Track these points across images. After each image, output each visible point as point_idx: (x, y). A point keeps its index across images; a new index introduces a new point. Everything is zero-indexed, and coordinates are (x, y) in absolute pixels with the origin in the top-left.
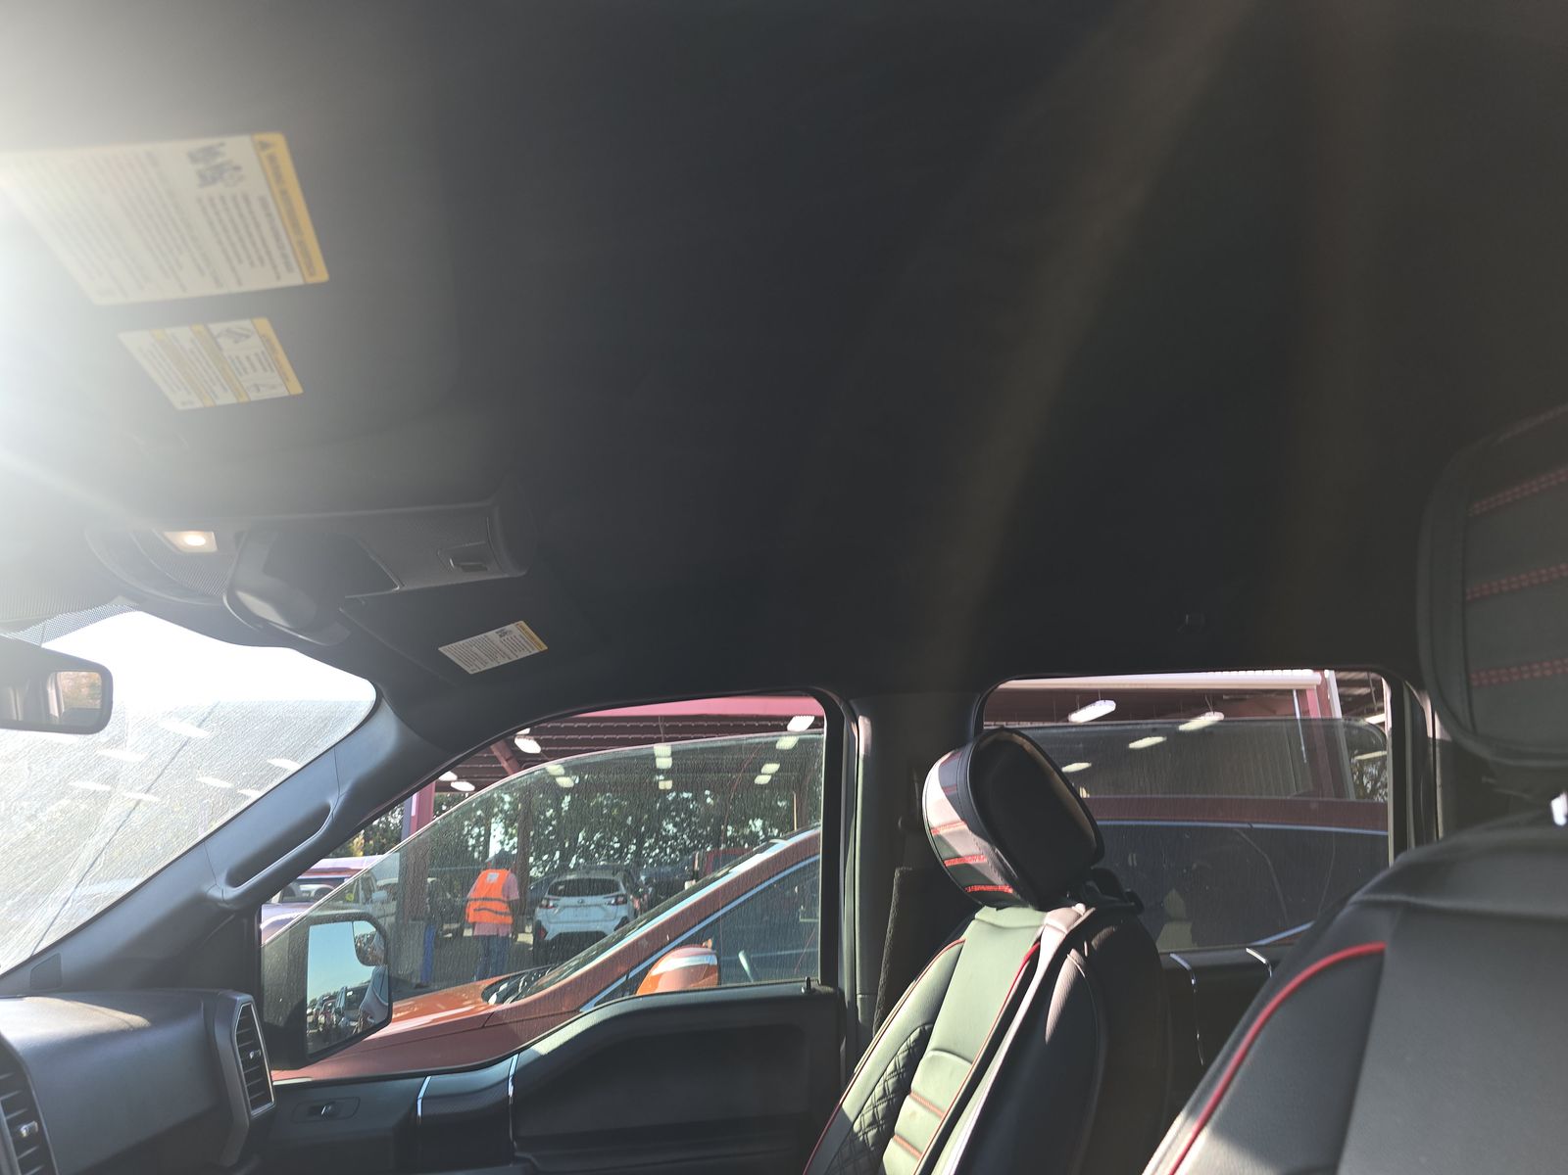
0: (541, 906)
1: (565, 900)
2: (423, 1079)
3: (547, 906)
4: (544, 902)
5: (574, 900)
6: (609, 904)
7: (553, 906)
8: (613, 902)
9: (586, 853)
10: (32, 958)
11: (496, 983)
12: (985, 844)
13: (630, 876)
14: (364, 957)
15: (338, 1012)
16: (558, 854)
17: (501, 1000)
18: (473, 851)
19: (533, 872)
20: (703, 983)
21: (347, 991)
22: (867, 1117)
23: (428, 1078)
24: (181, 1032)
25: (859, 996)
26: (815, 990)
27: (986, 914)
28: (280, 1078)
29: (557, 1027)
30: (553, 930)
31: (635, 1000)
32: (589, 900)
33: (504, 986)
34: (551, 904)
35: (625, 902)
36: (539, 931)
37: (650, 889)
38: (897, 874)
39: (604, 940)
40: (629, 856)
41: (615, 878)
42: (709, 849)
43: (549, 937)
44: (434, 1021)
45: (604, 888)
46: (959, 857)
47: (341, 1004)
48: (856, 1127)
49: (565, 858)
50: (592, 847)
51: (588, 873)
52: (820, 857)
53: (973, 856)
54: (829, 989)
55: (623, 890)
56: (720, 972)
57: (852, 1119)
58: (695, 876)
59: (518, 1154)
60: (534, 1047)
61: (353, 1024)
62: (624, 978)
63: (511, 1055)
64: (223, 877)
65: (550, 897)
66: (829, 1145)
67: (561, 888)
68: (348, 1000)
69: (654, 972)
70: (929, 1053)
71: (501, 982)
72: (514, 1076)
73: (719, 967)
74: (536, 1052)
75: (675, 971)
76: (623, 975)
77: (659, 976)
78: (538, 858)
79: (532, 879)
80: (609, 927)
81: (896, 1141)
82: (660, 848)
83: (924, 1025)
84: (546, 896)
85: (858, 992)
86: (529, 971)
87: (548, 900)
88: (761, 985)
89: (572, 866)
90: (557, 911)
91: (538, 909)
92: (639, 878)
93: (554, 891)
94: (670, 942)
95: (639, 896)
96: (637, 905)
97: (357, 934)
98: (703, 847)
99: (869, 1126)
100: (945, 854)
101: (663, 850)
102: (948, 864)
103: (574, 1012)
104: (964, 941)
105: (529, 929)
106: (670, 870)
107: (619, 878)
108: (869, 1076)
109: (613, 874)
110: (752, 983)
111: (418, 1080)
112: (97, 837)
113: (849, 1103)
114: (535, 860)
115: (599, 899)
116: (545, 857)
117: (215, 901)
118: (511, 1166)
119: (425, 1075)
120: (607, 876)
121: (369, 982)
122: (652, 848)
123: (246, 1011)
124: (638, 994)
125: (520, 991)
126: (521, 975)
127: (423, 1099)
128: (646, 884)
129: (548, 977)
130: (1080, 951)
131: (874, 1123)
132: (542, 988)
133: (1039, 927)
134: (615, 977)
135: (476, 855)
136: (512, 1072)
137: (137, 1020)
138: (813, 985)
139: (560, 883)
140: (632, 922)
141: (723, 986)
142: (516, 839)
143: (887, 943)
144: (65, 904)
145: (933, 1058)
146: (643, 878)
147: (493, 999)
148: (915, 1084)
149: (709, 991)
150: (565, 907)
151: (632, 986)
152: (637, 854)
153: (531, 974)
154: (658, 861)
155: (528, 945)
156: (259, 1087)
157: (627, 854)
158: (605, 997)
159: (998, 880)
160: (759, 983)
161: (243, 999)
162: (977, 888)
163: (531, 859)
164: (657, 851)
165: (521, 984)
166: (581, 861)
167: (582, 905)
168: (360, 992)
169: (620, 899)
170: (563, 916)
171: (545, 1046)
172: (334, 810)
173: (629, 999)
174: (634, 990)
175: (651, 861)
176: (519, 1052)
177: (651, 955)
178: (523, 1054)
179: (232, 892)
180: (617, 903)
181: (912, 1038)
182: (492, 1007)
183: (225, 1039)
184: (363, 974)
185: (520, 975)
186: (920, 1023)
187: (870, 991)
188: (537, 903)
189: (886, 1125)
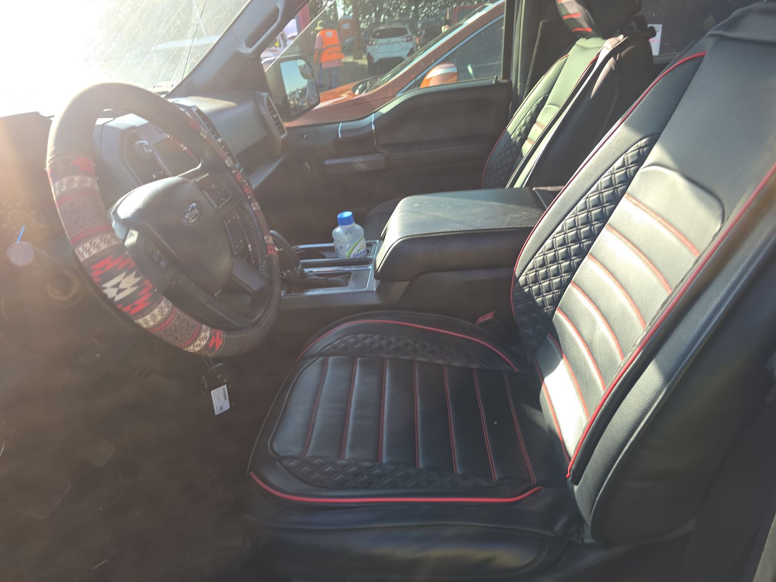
0: (369, 45)
1: (381, 41)
2: (338, 124)
3: (372, 45)
4: (370, 42)
5: (385, 40)
6: (403, 41)
7: (376, 44)
8: (405, 40)
9: (388, 13)
10: (183, 81)
11: (356, 85)
12: (581, 8)
13: (413, 26)
14: (304, 75)
15: (297, 99)
16: (373, 15)
17: (360, 93)
18: (330, 16)
19: (362, 26)
20: (450, 81)
21: (299, 90)
22: (517, 132)
23: (341, 124)
24: (248, 107)
25: (519, 84)
26: (499, 82)
27: (581, 42)
28: (286, 125)
29: (388, 103)
30: (377, 57)
31: (420, 90)
32: (393, 40)
33: (360, 87)
34: (374, 43)
35: (411, 40)
36: (370, 58)
37: (424, 32)
38: (541, 24)
39: (403, 63)
40: (411, 13)
41: (405, 27)
42: (454, 6)
43: (375, 61)
44: (334, 102)
45: (399, 32)
46: (569, 14)
47: (298, 96)
48: (512, 137)
49: (378, 16)
50: (391, 9)
51: (390, 25)
52: (505, 15)
53: (575, 14)
54: (506, 81)
55: (409, 33)
56: (458, 74)
57: (511, 134)
58: (447, 23)
59: (379, 150)
60: (381, 111)
61: (305, 104)
62: (414, 81)
63: (372, 114)
64: (243, 45)
65: (373, 39)
66: (501, 144)
67: (378, 34)
68: (300, 94)
69: (428, 77)
70: (546, 106)
71: (359, 84)
72: (374, 121)
73: (458, 73)
74: (381, 113)
75: (437, 76)
76: (414, 79)
77: (430, 79)
78: (364, 17)
79: (363, 30)
80: (404, 54)
81: (528, 141)
82: (428, 7)
83: (545, 94)
84: (371, 39)
85: (519, 81)
86: (370, 78)
87: (372, 41)
88: (478, 80)
89: (382, 21)
90: (377, 46)
91: (368, 47)
92: (417, 25)
93: (374, 36)
94: (434, 63)
95: (419, 36)
96: (417, 41)
97: (299, 65)
98: (452, 5)
99: (518, 136)
100: (563, 13)
101: (429, 8)
102: (565, 18)
103: (393, 97)
104: (568, 56)
105: (365, 57)
106: (434, 20)
107: (407, 26)
108: (520, 117)
109: (404, 25)
110: (474, 79)
111: (337, 125)
112: (191, 30)
113: (510, 128)
114: (362, 18)
115: (398, 39)
116: (367, 17)
117: (243, 55)
118: (377, 155)
119: (339, 123)
120: (400, 26)
121: (306, 86)
122: (423, 7)
123: (268, 99)
124: (421, 87)
125: (368, 88)
126: (368, 80)
127: (341, 131)
128: (422, 29)
129: (380, 80)
130: (615, 58)
131: (520, 134)
132: (378, 87)
133: (601, 48)
134: (411, 79)
135: (331, 17)
136: (373, 120)
137: (231, 104)
138: (499, 79)
139: (377, 32)
140: (416, 53)
141: (460, 81)
142: (351, 7)
143: (533, 58)
144: (188, 59)
145: (547, 108)
146: (419, 25)
147: (357, 92)
148: (538, 119)
149: (454, 84)
150: (381, 44)
151: (418, 84)
152: (416, 11)
153: (372, 79)
154: (427, 15)
155: (365, 66)
156: (281, 128)
157: (410, 12)
158: (408, 88)
159: (585, 25)
160: (478, 79)
161: (265, 94)
162: (577, 29)
163: (360, 19)
164: (426, 9)
165: (368, 85)
166: (386, 17)
167: (389, 43)
168: (304, 90)
169: (409, 38)
170: (381, 49)
171: (385, 110)
172: (281, 9)
173: (417, 90)
174: (419, 85)
175: (423, 15)
176: (375, 112)
177: (426, 69)
178: (376, 113)
179: (250, 51)
180: (407, 41)
181: (539, 100)
182: (356, 96)
183: (264, 111)
184: (303, 83)
185: (366, 81)
186: (544, 93)
187: (524, 80)
188: (367, 42)
189: (524, 136)
